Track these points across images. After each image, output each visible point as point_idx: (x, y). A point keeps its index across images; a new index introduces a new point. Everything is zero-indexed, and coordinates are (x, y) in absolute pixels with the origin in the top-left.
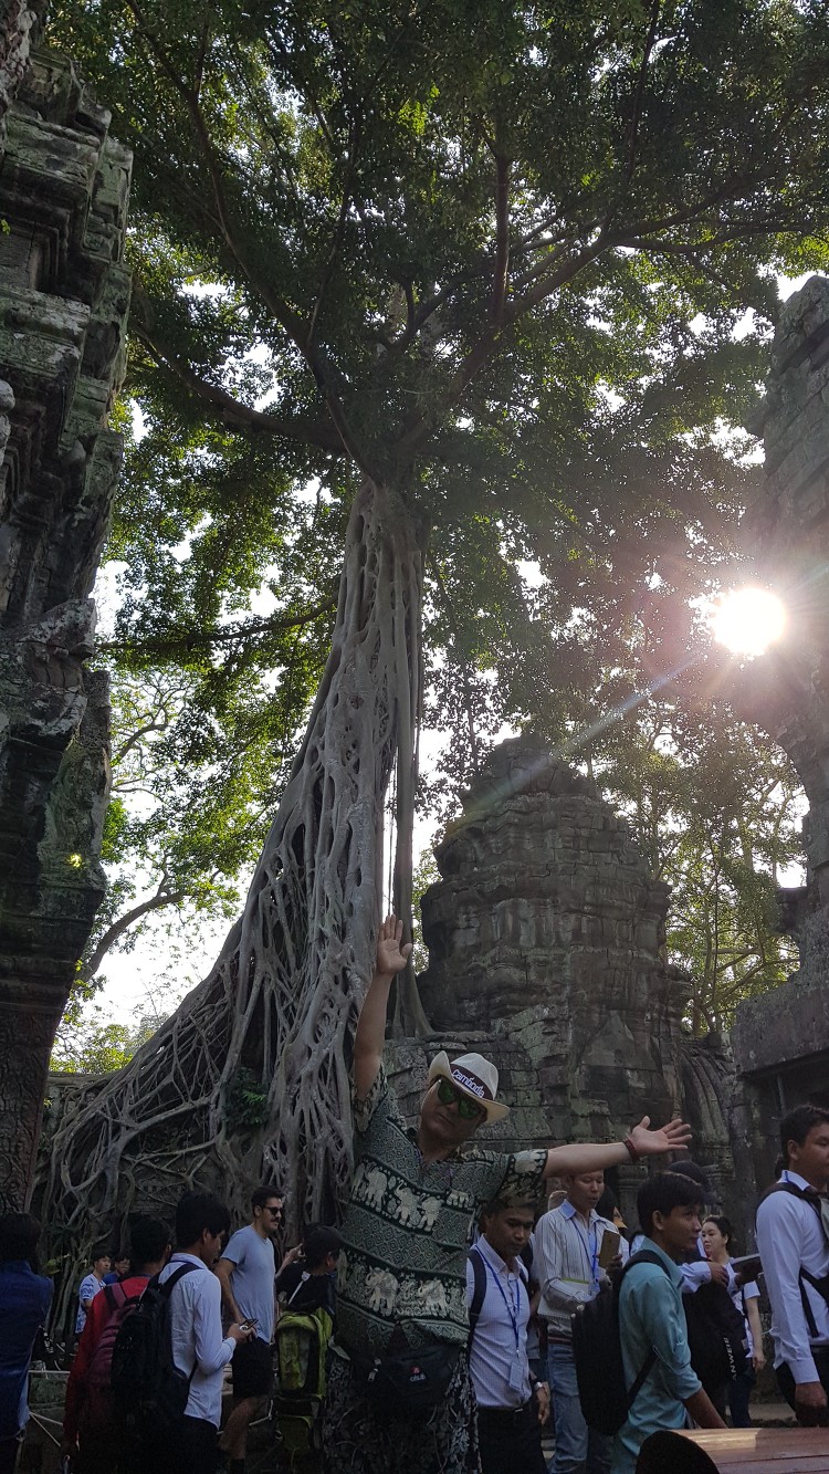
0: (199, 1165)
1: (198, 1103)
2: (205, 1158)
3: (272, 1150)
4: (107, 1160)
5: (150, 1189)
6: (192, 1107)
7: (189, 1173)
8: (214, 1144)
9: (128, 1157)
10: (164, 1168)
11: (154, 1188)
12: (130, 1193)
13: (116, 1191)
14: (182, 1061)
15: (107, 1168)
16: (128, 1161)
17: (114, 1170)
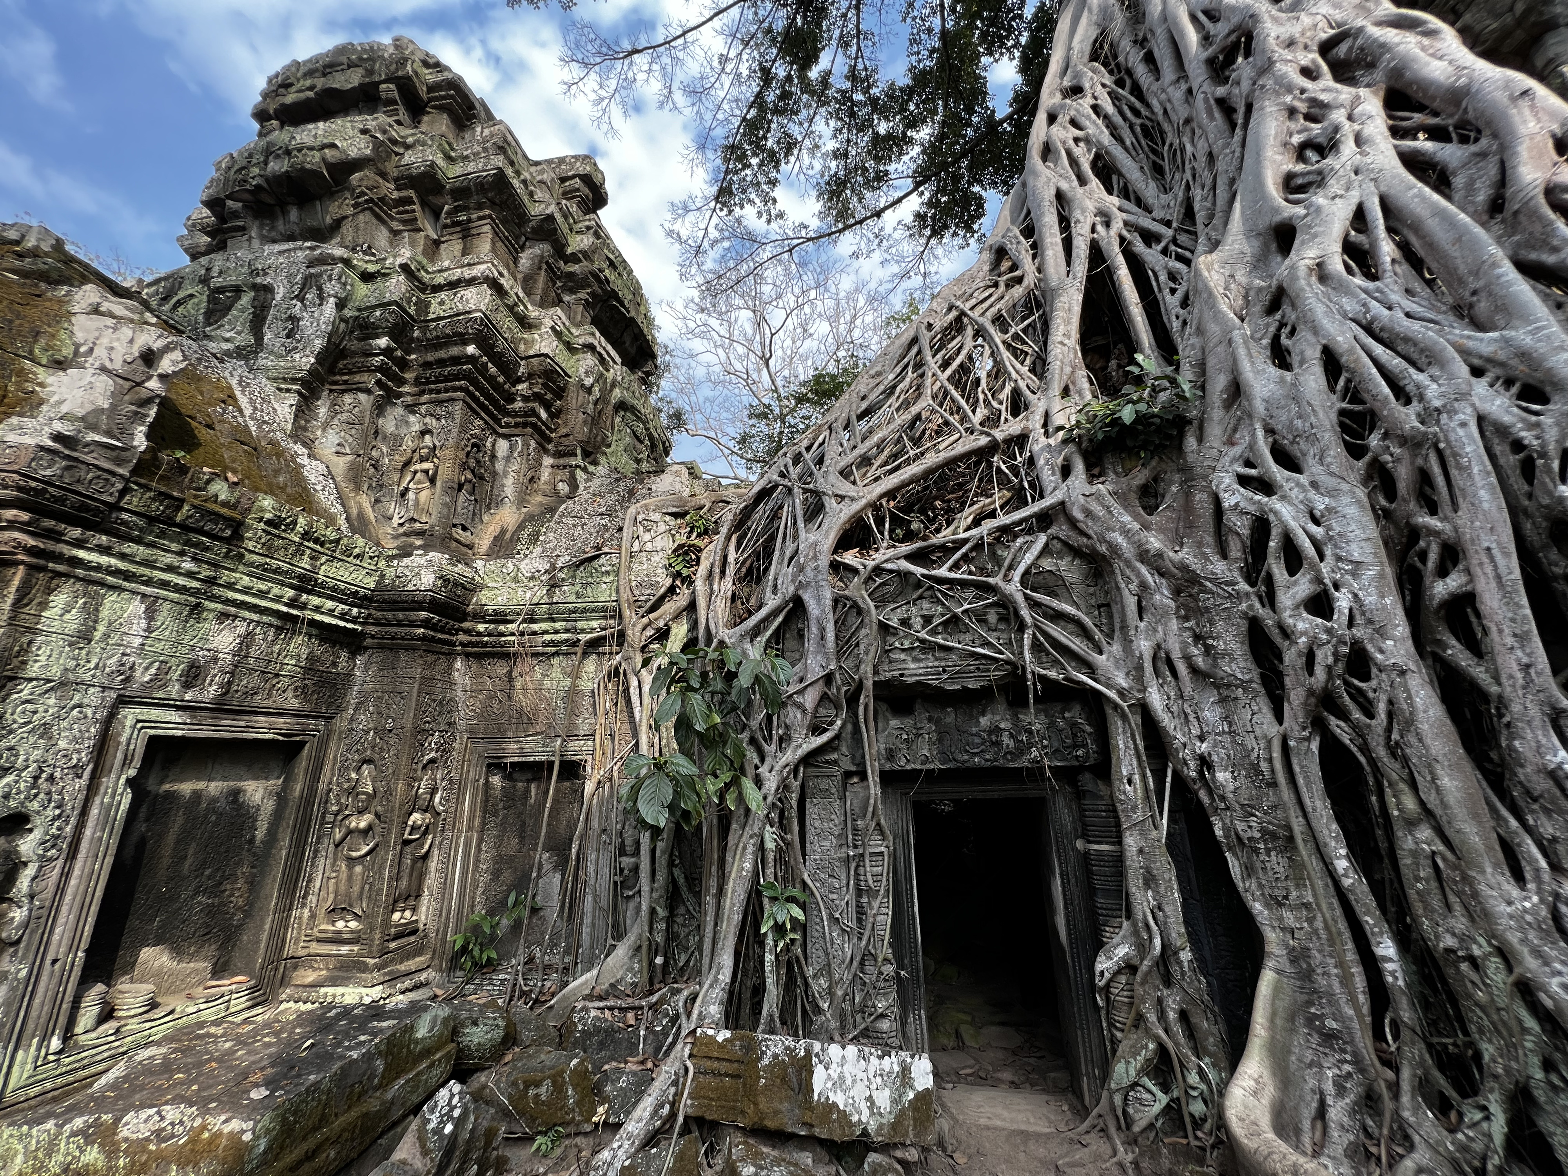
0: (1029, 558)
1: (999, 435)
2: (1042, 539)
3: (1243, 481)
4: (801, 569)
5: (917, 622)
6: (984, 441)
7: (1007, 579)
8: (1062, 503)
9: (850, 558)
10: (943, 572)
11: (927, 620)
12: (868, 637)
13: (830, 635)
14: (949, 372)
15: (801, 586)
16: (848, 568)
17: (818, 587)
